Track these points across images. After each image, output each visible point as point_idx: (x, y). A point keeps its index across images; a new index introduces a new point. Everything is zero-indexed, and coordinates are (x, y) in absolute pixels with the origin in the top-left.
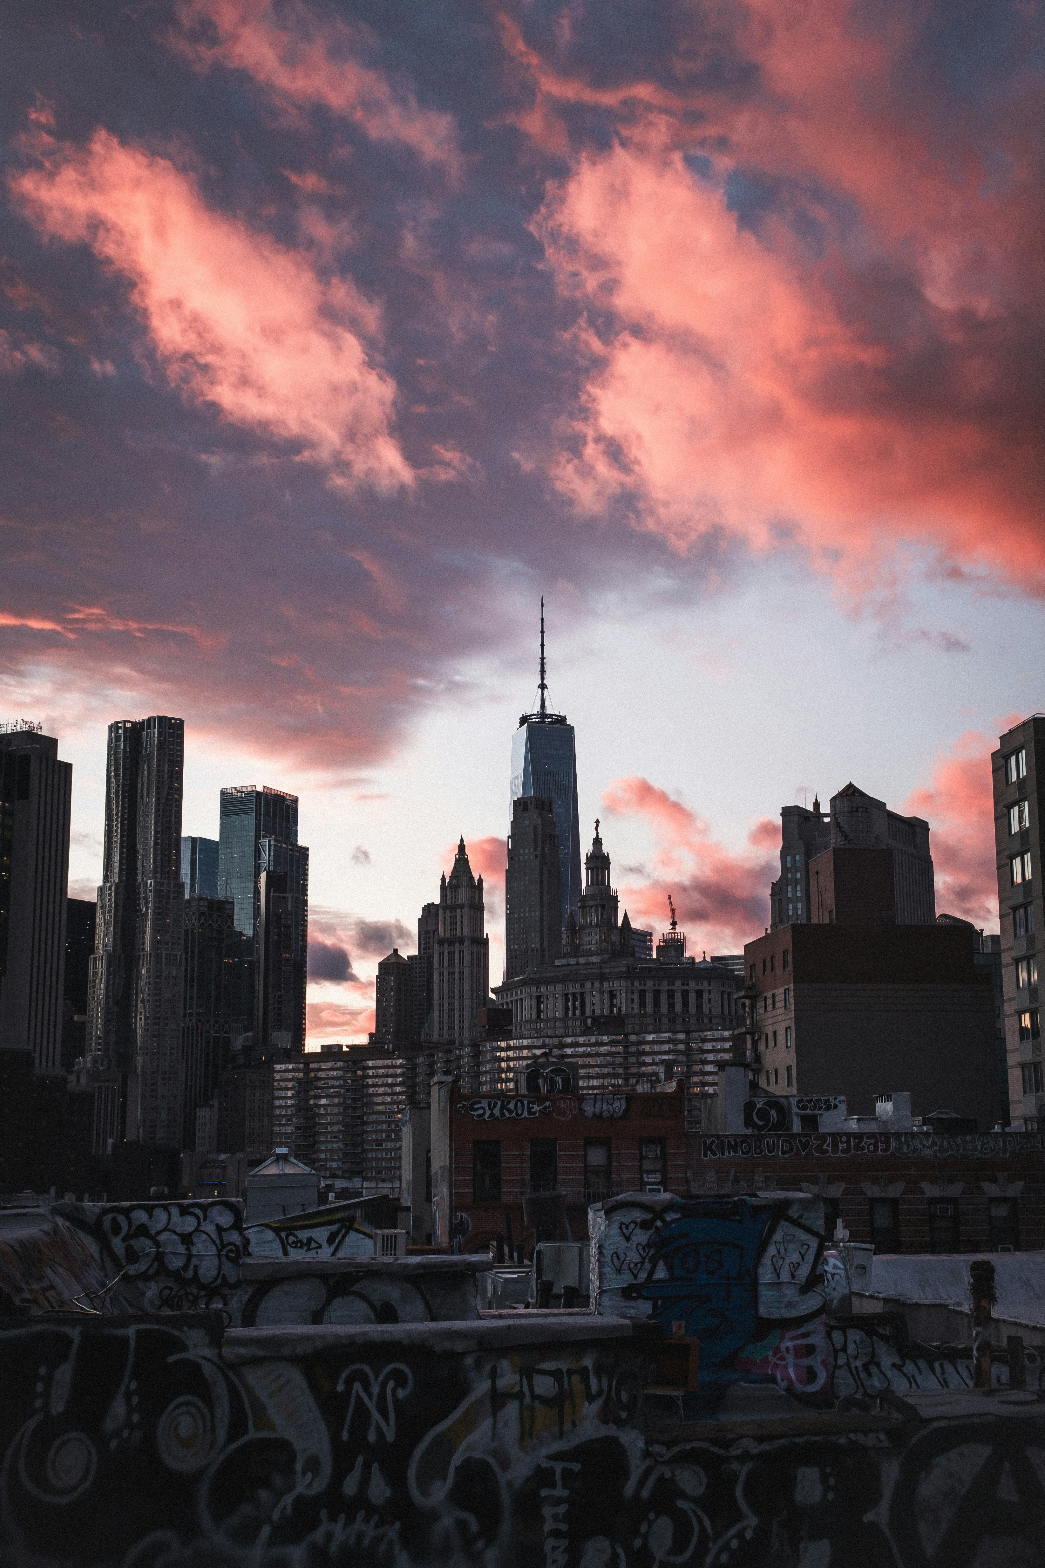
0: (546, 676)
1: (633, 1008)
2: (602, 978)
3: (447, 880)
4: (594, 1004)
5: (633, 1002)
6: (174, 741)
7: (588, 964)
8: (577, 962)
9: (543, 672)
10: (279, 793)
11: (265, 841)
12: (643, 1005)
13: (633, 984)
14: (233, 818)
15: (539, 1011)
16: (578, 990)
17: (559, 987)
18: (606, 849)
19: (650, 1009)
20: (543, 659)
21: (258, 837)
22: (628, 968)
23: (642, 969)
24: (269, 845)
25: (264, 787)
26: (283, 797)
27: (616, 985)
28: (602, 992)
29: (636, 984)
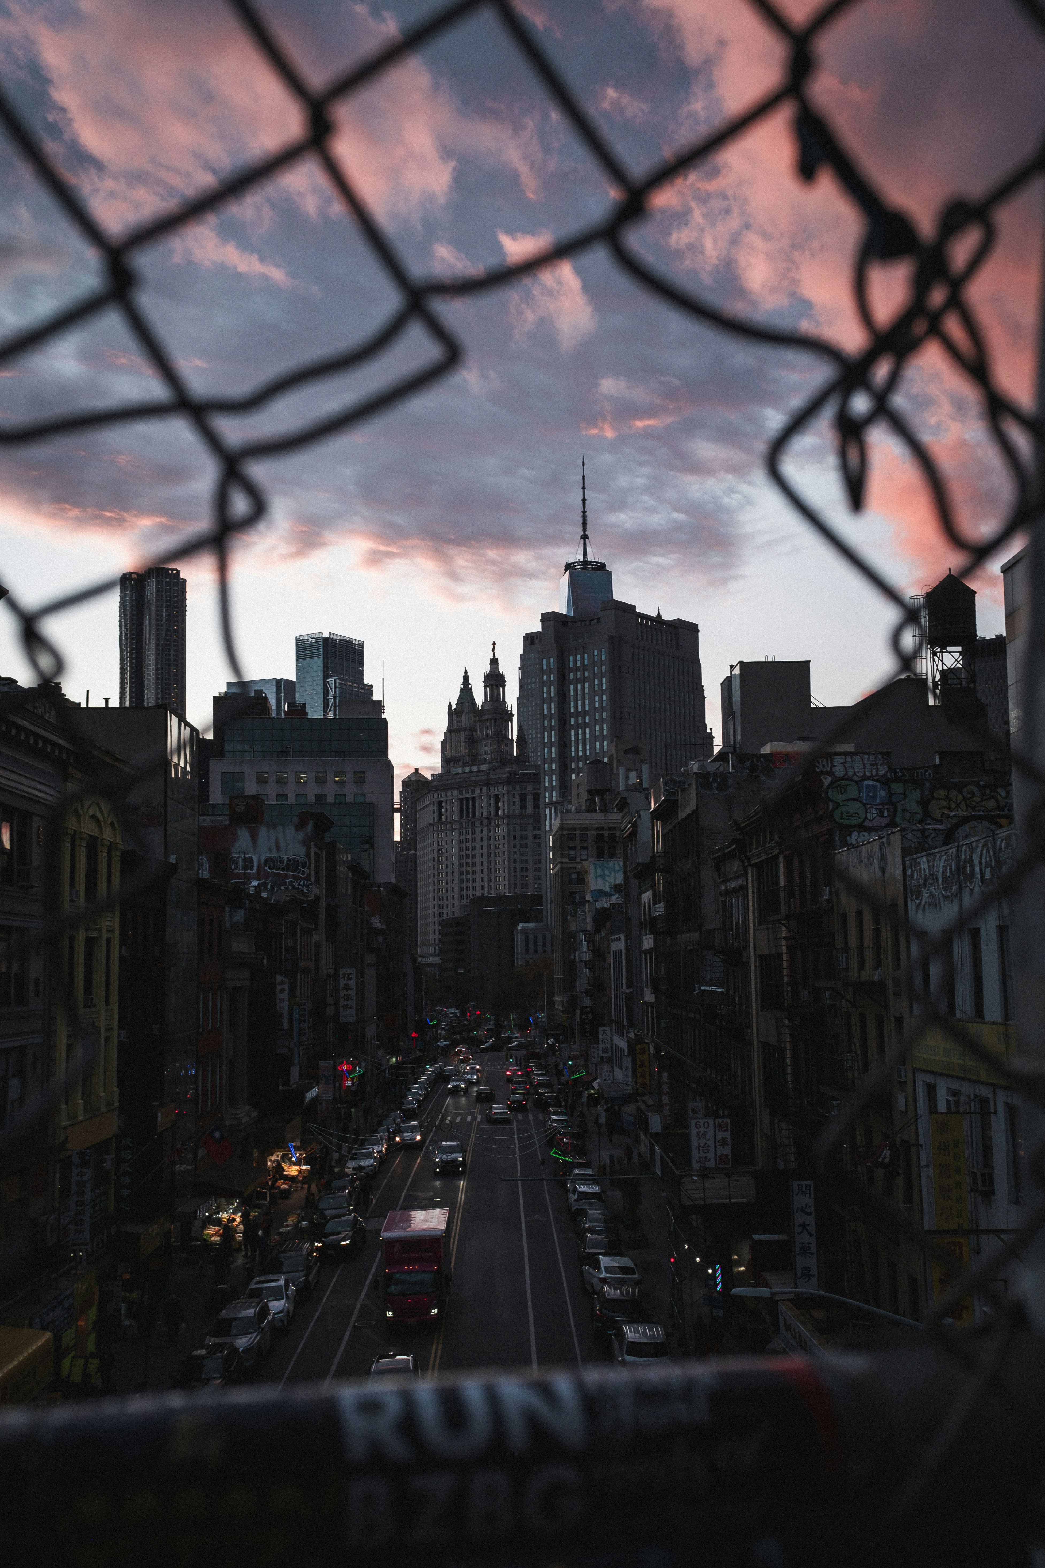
0: (588, 527)
1: (514, 810)
2: (488, 784)
3: (454, 707)
4: (482, 807)
5: (514, 805)
6: (170, 589)
7: (479, 771)
8: (471, 770)
9: (584, 524)
10: (348, 639)
11: (331, 680)
12: (523, 807)
13: (514, 789)
14: (306, 661)
15: (440, 815)
16: (470, 795)
17: (455, 793)
18: (501, 669)
19: (530, 810)
20: (584, 512)
21: (326, 677)
22: (510, 774)
23: (523, 774)
24: (335, 683)
25: (330, 633)
26: (351, 642)
27: (500, 790)
28: (489, 797)
29: (518, 788)
